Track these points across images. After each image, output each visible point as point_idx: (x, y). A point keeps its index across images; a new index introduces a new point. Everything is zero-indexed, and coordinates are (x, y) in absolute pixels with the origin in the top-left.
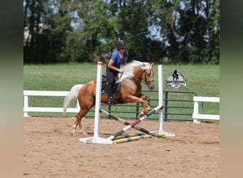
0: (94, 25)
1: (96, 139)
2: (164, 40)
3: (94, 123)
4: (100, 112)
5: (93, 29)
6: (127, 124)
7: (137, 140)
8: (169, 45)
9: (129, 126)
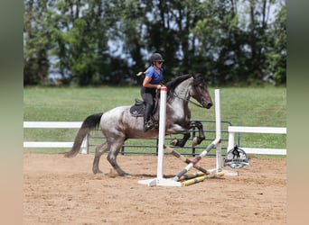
0: (43, 41)
1: (161, 181)
2: (128, 58)
3: (156, 162)
4: (165, 147)
5: (41, 45)
6: (188, 162)
7: (202, 181)
8: (134, 63)
9: (191, 165)
